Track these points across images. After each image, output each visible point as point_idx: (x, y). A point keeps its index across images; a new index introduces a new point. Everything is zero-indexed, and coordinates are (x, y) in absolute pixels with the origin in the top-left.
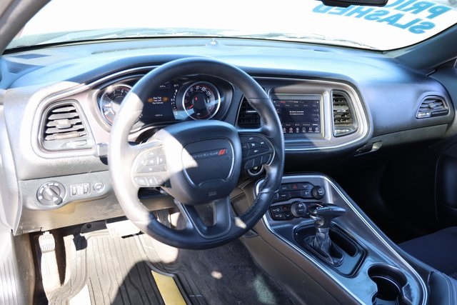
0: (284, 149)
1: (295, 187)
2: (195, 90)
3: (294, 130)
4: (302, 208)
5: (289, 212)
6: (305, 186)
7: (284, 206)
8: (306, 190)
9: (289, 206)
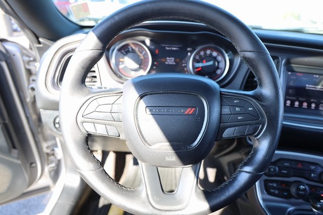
0: (281, 122)
1: (300, 166)
2: (205, 54)
3: (309, 106)
4: (305, 190)
5: (288, 191)
6: (313, 167)
7: (282, 182)
8: (313, 171)
9: (288, 184)
